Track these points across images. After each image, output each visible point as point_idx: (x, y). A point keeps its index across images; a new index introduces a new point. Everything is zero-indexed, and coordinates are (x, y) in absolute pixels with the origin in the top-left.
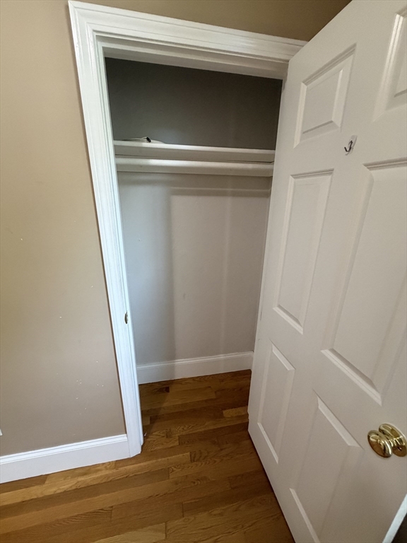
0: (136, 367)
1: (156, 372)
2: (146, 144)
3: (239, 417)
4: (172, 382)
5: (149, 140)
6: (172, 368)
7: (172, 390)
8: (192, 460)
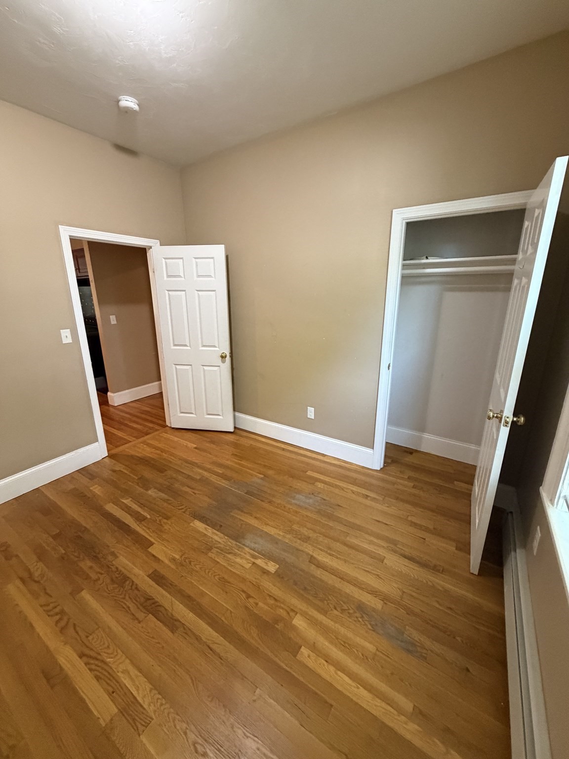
0: (387, 426)
1: (404, 437)
2: (425, 261)
3: (467, 489)
4: (416, 451)
5: (427, 258)
6: (420, 439)
7: (414, 454)
8: (413, 487)
